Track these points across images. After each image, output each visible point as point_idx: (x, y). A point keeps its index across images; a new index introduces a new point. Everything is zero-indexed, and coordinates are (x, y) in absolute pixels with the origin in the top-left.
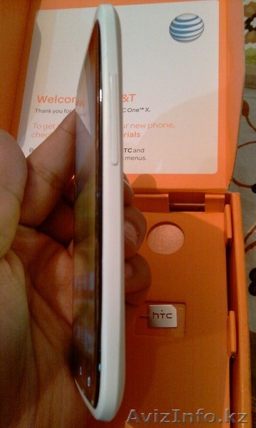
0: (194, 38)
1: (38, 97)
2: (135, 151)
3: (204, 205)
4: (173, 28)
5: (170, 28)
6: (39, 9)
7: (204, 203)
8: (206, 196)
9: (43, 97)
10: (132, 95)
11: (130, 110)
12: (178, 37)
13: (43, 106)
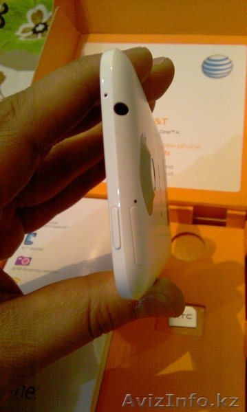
0: (223, 75)
3: (225, 221)
4: (205, 66)
5: (203, 66)
8: (228, 212)
10: (165, 119)
12: (209, 74)
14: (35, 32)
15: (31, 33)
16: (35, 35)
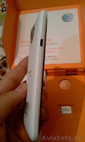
0: (70, 20)
1: (21, 41)
2: (54, 57)
3: (77, 73)
4: (63, 18)
5: (62, 18)
6: (20, 14)
7: (77, 72)
8: (78, 70)
9: (23, 42)
10: (51, 39)
11: (51, 44)
12: (65, 20)
13: (23, 44)
14: (3, 11)
15: (1, 11)
16: (3, 12)
